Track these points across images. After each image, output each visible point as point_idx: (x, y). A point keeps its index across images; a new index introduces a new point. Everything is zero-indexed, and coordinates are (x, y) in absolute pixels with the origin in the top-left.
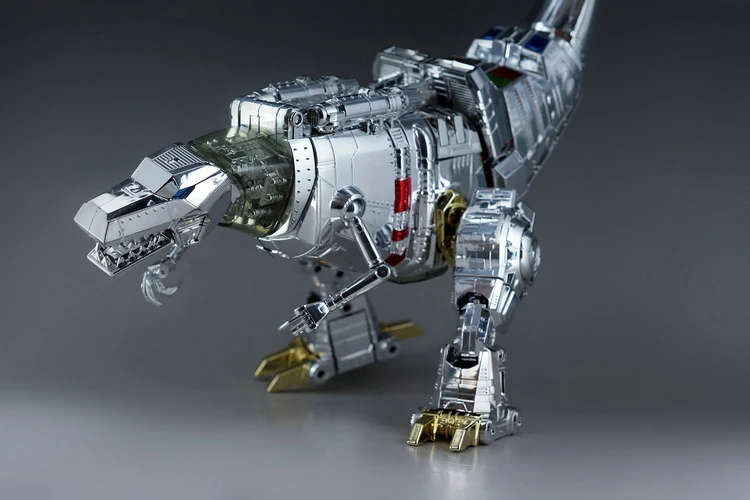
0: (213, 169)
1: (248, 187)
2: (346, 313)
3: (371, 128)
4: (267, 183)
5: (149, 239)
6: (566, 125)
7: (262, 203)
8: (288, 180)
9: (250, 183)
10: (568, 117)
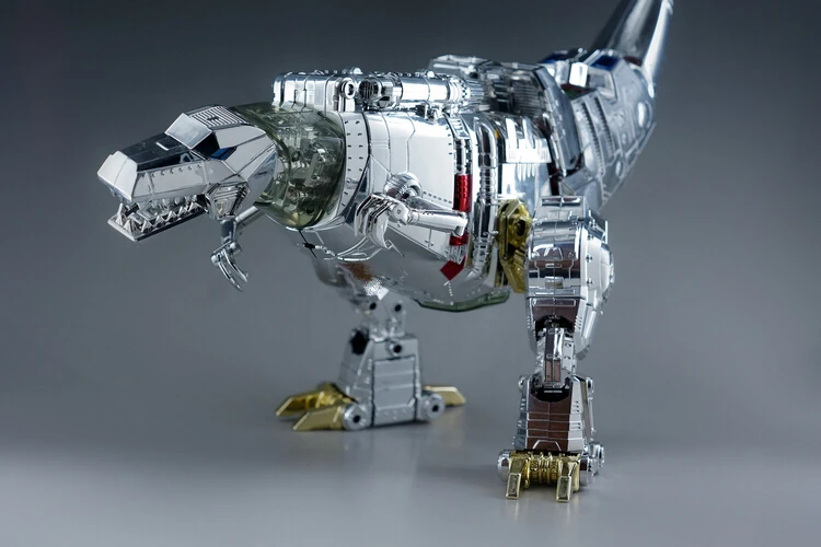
0: (258, 131)
1: (294, 160)
2: (396, 355)
3: (429, 114)
4: (314, 160)
5: (180, 204)
6: (639, 152)
7: (306, 184)
8: (338, 160)
9: (296, 156)
10: (640, 145)
